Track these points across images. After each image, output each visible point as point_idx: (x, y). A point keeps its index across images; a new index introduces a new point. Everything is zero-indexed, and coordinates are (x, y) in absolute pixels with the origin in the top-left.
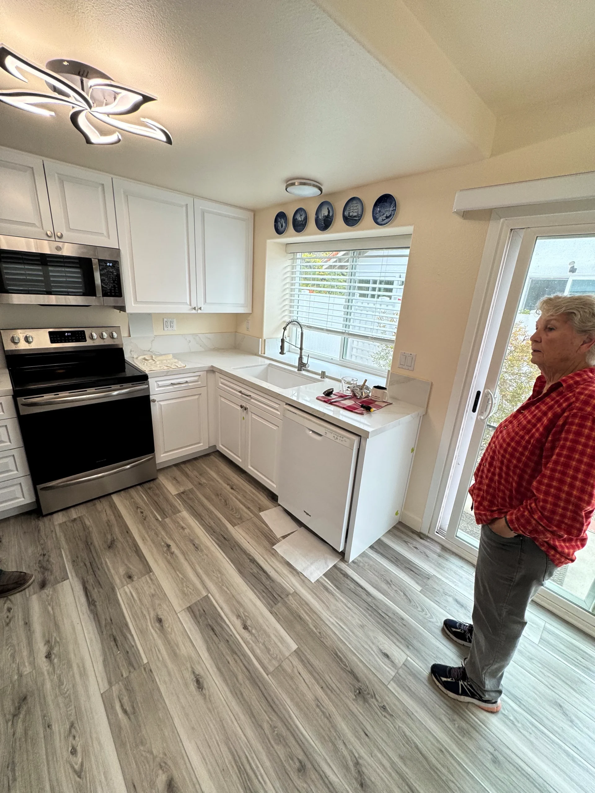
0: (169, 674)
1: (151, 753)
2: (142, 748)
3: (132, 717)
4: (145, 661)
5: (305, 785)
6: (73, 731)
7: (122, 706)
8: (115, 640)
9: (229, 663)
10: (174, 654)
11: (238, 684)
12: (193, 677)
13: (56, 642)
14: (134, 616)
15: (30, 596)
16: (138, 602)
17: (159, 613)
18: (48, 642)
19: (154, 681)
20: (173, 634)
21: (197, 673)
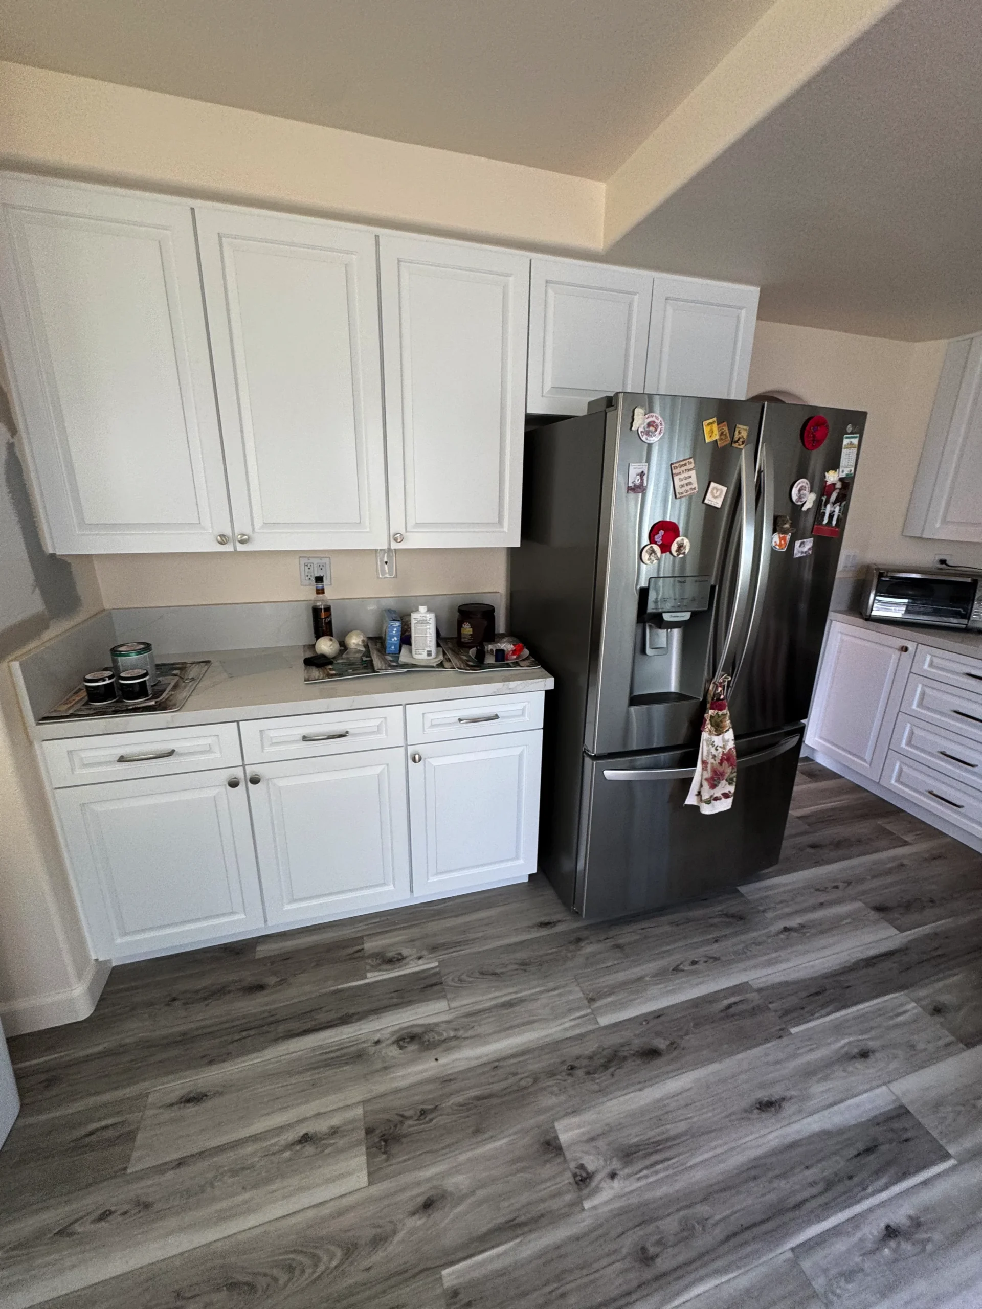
0: (778, 1062)
1: (686, 1034)
2: (692, 1024)
3: (722, 1014)
4: (793, 1030)
5: (625, 1251)
6: (712, 960)
7: (735, 1003)
8: (817, 994)
9: (807, 1168)
10: (809, 1073)
11: (771, 1174)
12: (777, 1097)
13: (804, 934)
14: (863, 1017)
15: (860, 900)
16: (891, 1022)
17: (878, 1055)
18: (803, 926)
19: (767, 1040)
20: (844, 1074)
21: (783, 1104)
